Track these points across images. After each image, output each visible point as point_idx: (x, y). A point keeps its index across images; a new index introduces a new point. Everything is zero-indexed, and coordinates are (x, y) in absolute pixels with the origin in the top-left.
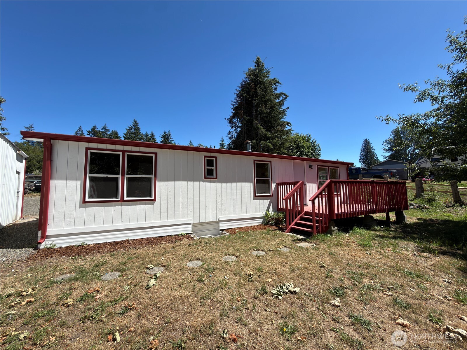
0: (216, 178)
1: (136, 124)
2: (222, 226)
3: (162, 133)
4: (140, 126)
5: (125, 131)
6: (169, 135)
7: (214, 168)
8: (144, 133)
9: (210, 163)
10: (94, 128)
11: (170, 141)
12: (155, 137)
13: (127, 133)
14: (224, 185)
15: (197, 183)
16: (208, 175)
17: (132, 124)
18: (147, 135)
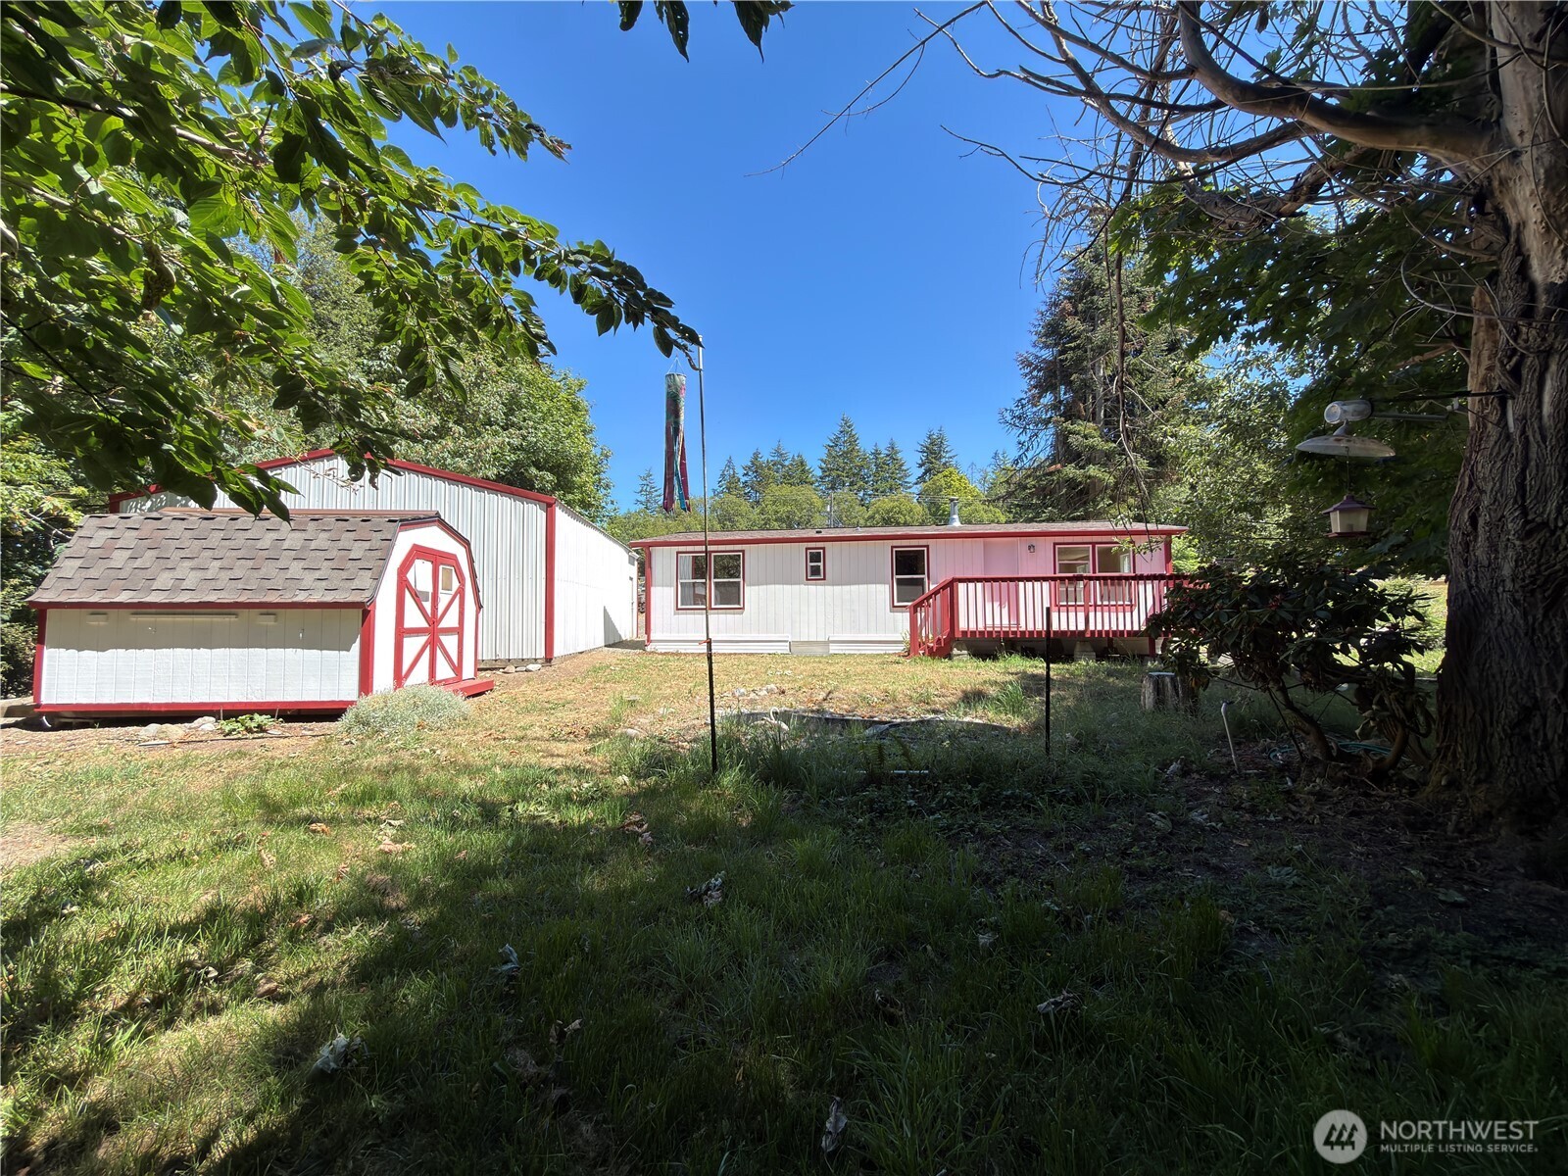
0: (824, 579)
1: (846, 429)
2: (834, 649)
3: (924, 440)
4: (857, 430)
5: (823, 454)
6: (941, 438)
7: (821, 564)
8: (870, 449)
9: (815, 558)
10: (756, 456)
11: (943, 460)
12: (899, 456)
13: (829, 455)
14: (837, 588)
15: (796, 587)
16: (813, 574)
17: (837, 430)
18: (876, 454)
